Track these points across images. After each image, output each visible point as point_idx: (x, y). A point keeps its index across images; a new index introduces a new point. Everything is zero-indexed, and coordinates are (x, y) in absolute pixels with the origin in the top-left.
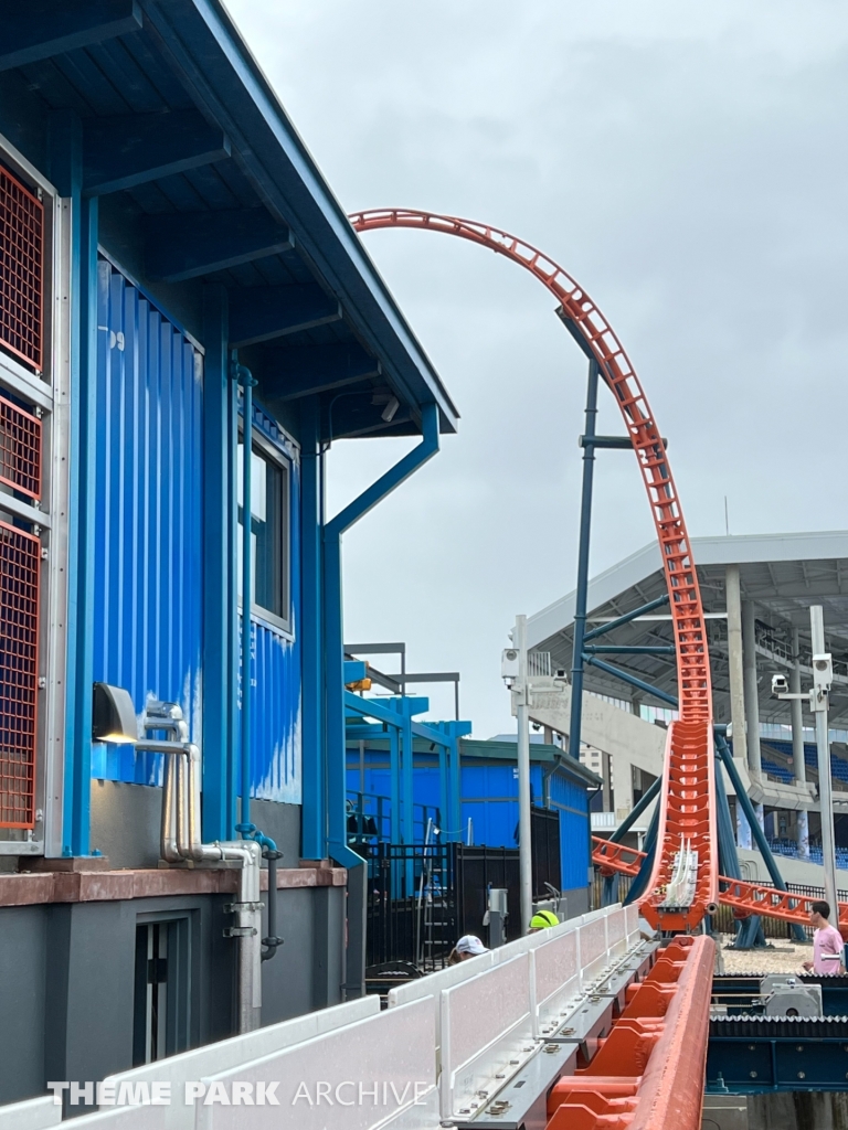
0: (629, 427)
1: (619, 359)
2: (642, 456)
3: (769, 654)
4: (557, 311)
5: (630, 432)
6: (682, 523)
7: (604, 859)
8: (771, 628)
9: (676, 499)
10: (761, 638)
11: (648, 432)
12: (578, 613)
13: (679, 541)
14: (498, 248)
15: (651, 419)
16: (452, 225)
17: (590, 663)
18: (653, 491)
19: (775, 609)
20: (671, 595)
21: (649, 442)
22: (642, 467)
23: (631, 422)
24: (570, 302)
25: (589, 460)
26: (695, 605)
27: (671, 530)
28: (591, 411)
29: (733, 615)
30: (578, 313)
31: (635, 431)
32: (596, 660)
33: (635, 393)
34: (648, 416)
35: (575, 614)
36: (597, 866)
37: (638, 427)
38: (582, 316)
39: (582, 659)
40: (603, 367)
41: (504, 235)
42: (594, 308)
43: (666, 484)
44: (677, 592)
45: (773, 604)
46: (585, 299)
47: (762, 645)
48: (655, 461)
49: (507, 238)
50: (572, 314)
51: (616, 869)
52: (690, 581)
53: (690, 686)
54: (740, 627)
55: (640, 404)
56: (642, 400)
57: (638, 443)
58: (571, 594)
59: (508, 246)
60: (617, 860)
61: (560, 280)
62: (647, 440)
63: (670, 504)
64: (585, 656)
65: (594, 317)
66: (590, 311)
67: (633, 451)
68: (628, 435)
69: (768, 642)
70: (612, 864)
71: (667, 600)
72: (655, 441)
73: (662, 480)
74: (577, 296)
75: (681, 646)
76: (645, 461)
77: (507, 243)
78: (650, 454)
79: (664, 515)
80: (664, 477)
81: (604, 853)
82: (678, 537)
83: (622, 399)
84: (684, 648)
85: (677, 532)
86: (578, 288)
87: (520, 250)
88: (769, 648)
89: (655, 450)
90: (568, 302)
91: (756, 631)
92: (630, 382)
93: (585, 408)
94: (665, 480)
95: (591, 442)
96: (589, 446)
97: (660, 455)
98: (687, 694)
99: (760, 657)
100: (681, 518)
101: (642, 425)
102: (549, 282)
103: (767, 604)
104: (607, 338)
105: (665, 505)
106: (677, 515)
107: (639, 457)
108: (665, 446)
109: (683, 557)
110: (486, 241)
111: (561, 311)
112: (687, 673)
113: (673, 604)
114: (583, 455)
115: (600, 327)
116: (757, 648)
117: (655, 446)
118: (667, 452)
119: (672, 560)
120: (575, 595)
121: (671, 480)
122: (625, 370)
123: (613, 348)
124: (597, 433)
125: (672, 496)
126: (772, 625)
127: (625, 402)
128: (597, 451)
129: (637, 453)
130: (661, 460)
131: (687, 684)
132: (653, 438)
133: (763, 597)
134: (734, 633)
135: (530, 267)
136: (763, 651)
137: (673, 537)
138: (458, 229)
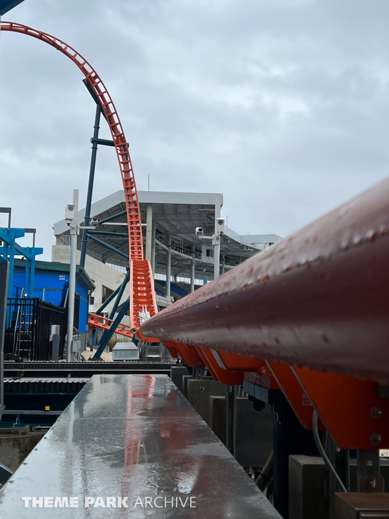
0: (113, 136)
1: (110, 106)
2: (118, 149)
3: (160, 244)
4: (84, 81)
5: (114, 138)
6: (134, 180)
7: (92, 322)
8: (161, 233)
9: (132, 170)
10: (157, 237)
11: (121, 139)
12: (86, 216)
13: (132, 188)
14: (59, 48)
15: (123, 133)
16: (38, 34)
17: (90, 238)
18: (122, 165)
19: (163, 226)
20: (127, 210)
21: (121, 143)
22: (118, 154)
23: (114, 134)
24: (90, 77)
25: (95, 149)
26: (138, 215)
27: (129, 183)
28: (97, 127)
29: (149, 225)
30: (94, 82)
31: (115, 138)
32: (92, 237)
33: (117, 121)
34: (121, 132)
35: (85, 216)
36: (90, 324)
37: (117, 137)
38: (95, 84)
39: (87, 236)
40: (103, 109)
41: (62, 43)
42: (101, 81)
43: (128, 163)
44: (130, 210)
45: (163, 223)
46: (97, 77)
47: (158, 240)
48: (124, 152)
49: (63, 44)
50: (91, 83)
51: (97, 326)
52: (136, 205)
53: (134, 249)
54: (151, 230)
55: (118, 127)
56: (119, 125)
57: (117, 143)
58: (83, 209)
59: (63, 48)
60: (98, 323)
61: (86, 66)
62: (120, 143)
63: (129, 171)
64: (88, 235)
65: (100, 85)
66: (99, 82)
67: (114, 147)
68: (112, 140)
69: (160, 239)
70: (96, 324)
71: (126, 213)
72: (124, 143)
73: (126, 161)
74: (93, 75)
75: (131, 232)
76: (119, 152)
77: (63, 46)
78: (121, 149)
79: (126, 176)
80: (127, 159)
81: (92, 319)
82: (132, 186)
83: (111, 124)
84: (132, 233)
85: (132, 183)
86: (94, 71)
87: (69, 50)
88: (160, 241)
89: (124, 148)
90: (89, 77)
91: (156, 233)
92: (115, 116)
93: (94, 125)
94: (127, 161)
95: (96, 141)
96: (95, 143)
97: (126, 150)
98: (133, 252)
99: (157, 244)
100: (133, 178)
101: (119, 136)
102: (81, 67)
103: (160, 223)
104: (105, 95)
105: (127, 172)
106: (131, 176)
107: (117, 150)
108: (128, 146)
109: (133, 195)
110: (53, 44)
111: (86, 81)
112: (133, 244)
113: (128, 214)
114: (92, 146)
115: (103, 90)
116: (156, 241)
117: (124, 146)
118: (129, 149)
119: (128, 196)
120: (85, 210)
121: (130, 161)
122: (113, 111)
123: (108, 100)
124: (99, 138)
125: (130, 168)
126: (162, 232)
127: (112, 125)
128: (99, 146)
129: (116, 148)
130: (126, 152)
131: (133, 248)
132: (123, 142)
133: (159, 220)
134: (149, 232)
135: (73, 58)
136: (158, 242)
137: (129, 186)
138: (41, 36)
